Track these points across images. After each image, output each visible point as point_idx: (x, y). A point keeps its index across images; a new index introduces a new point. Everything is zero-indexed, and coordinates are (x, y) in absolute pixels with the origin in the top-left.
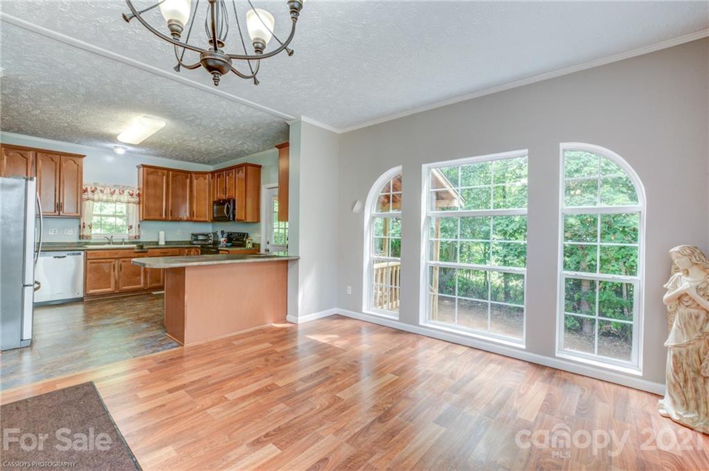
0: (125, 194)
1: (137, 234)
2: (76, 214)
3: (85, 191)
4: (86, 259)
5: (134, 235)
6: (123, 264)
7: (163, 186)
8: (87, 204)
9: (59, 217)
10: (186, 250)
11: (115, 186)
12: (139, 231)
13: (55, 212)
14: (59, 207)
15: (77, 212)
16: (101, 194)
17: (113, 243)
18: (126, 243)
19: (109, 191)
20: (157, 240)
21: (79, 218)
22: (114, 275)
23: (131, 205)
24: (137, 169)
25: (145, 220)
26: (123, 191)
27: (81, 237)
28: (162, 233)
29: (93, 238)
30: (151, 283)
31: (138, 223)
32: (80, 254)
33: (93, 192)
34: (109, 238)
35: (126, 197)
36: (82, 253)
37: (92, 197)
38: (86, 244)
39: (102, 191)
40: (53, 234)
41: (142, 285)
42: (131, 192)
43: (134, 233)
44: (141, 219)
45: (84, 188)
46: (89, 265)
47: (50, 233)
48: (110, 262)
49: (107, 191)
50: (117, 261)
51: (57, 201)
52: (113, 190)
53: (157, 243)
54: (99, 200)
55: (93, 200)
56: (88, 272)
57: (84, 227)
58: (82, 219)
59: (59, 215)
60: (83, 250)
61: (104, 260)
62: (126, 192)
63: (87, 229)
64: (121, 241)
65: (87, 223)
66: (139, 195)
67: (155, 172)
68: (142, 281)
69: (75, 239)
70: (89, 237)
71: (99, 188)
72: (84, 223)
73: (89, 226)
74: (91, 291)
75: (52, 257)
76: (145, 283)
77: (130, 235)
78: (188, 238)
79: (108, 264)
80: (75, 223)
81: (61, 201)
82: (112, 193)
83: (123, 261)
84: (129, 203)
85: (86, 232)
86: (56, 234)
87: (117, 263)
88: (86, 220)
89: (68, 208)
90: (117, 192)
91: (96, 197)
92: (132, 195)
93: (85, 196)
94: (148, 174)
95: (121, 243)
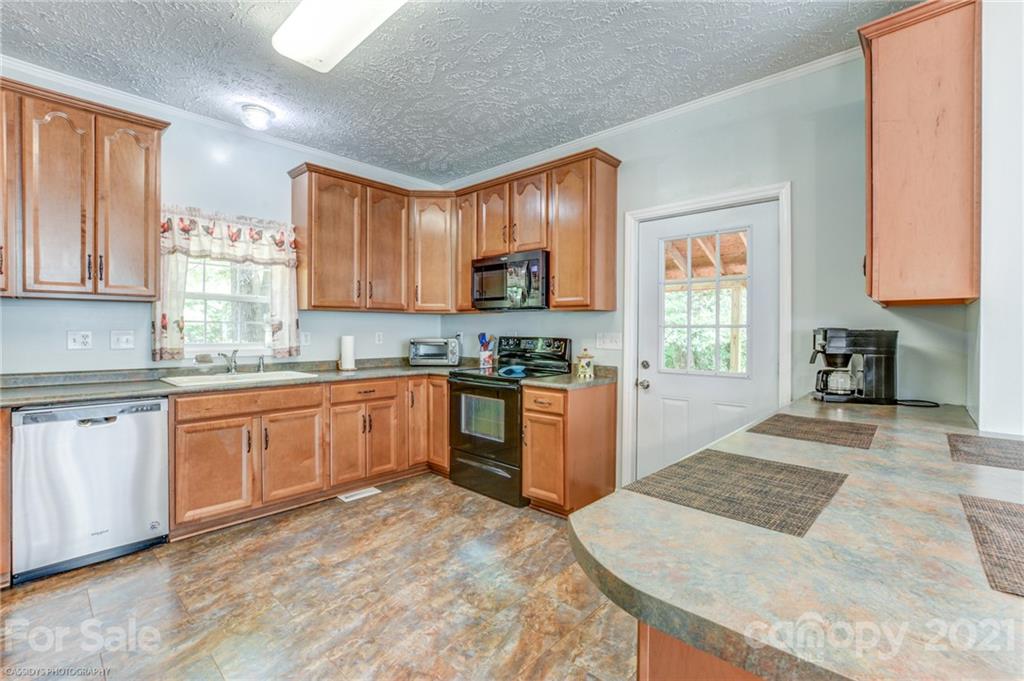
0: (264, 241)
1: (294, 345)
2: (143, 290)
3: (167, 228)
4: (175, 423)
5: (286, 346)
6: (273, 428)
7: (352, 225)
8: (173, 265)
9: (96, 299)
10: (411, 383)
11: (239, 218)
12: (298, 337)
13: (83, 281)
14: (94, 267)
15: (146, 286)
16: (206, 240)
17: (241, 369)
18: (267, 368)
19: (225, 229)
20: (333, 357)
21: (149, 301)
22: (251, 460)
23: (278, 270)
24: (290, 180)
25: (316, 308)
26: (259, 234)
27: (155, 355)
28: (348, 342)
29: (186, 356)
30: (339, 473)
31: (295, 316)
32: (158, 407)
33: (186, 231)
34: (229, 355)
35: (266, 249)
36: (164, 403)
37: (184, 243)
38: (171, 372)
39: (209, 231)
40: (78, 346)
41: (318, 480)
42: (278, 238)
43: (285, 340)
44: (305, 306)
45: (163, 220)
46: (183, 438)
47: (71, 345)
48: (240, 426)
49: (221, 230)
50: (256, 421)
51: (89, 250)
52: (235, 230)
53: (337, 367)
54: (204, 255)
55: (187, 253)
56: (180, 460)
57: (164, 327)
58: (158, 304)
59: (95, 292)
60: (166, 396)
61: (223, 423)
62: (267, 235)
63: (172, 333)
64: (256, 362)
65: (172, 318)
66: (296, 245)
67: (336, 185)
68: (318, 471)
69: (141, 361)
70: (176, 354)
71: (201, 222)
72: (164, 316)
73: (177, 322)
74: (190, 515)
75: (74, 422)
76: (326, 476)
77: (278, 346)
78: (396, 352)
79: (234, 431)
80: (141, 314)
81: (101, 252)
82: (234, 238)
83: (272, 421)
84: (274, 263)
85: (170, 341)
86: (89, 346)
87: (256, 426)
88: (168, 306)
89: (120, 275)
90: (245, 235)
91: (194, 246)
92: (280, 244)
93: (166, 242)
94: (321, 189)
95: (257, 369)
